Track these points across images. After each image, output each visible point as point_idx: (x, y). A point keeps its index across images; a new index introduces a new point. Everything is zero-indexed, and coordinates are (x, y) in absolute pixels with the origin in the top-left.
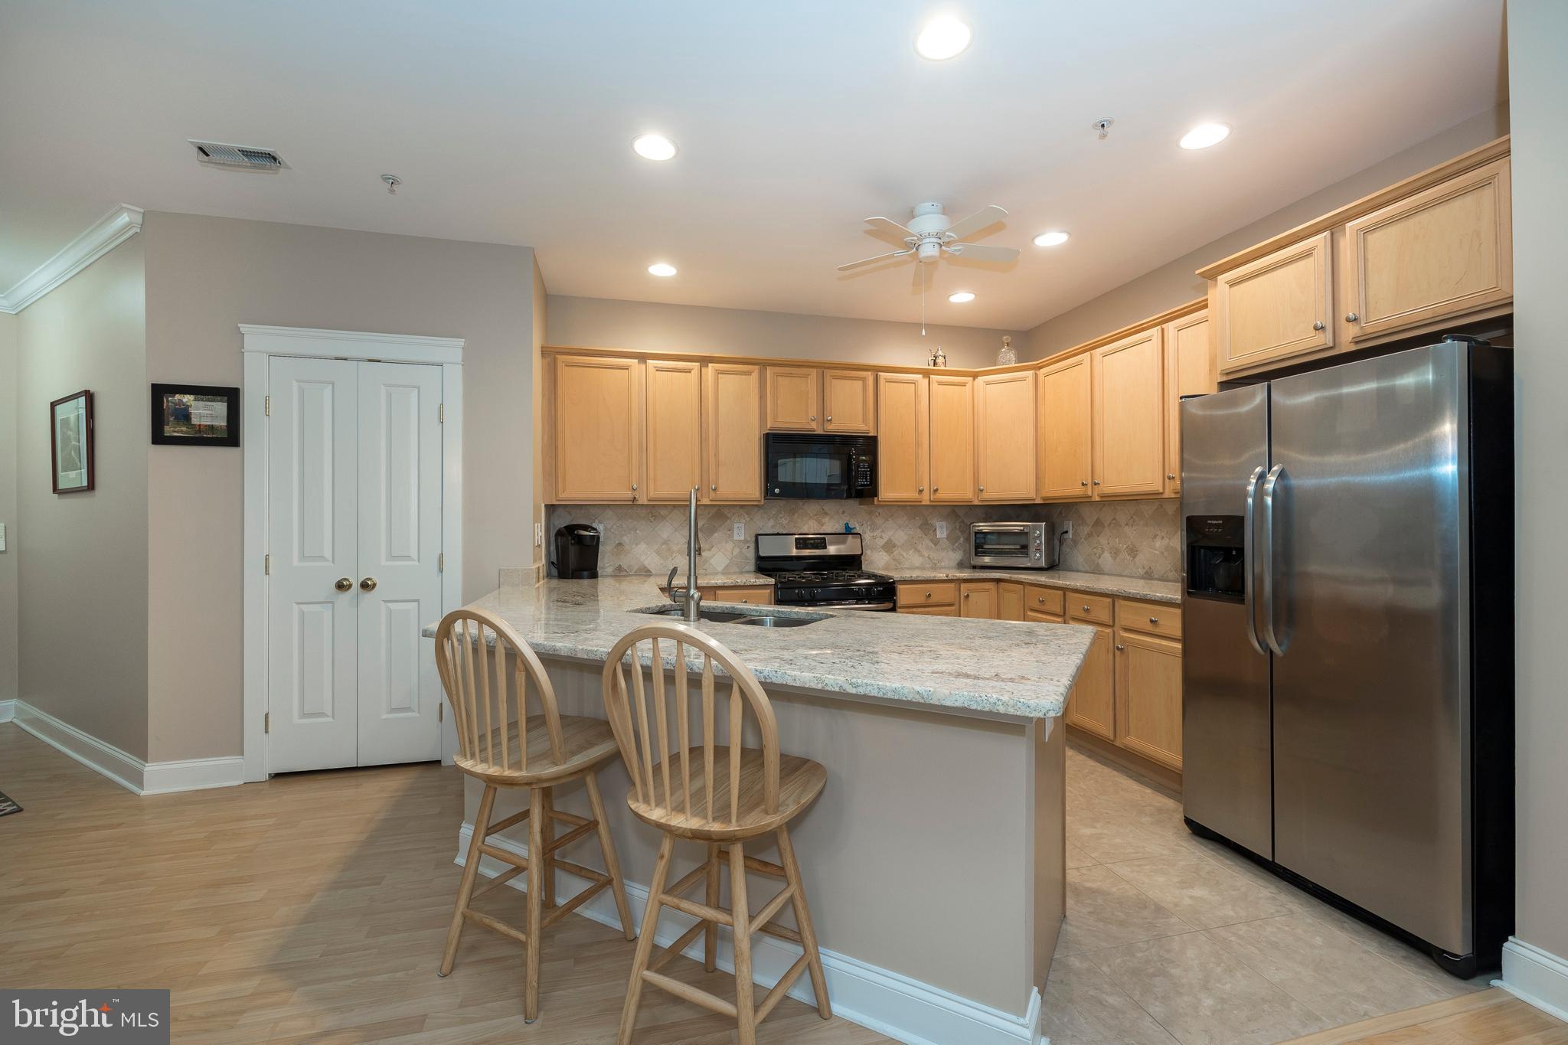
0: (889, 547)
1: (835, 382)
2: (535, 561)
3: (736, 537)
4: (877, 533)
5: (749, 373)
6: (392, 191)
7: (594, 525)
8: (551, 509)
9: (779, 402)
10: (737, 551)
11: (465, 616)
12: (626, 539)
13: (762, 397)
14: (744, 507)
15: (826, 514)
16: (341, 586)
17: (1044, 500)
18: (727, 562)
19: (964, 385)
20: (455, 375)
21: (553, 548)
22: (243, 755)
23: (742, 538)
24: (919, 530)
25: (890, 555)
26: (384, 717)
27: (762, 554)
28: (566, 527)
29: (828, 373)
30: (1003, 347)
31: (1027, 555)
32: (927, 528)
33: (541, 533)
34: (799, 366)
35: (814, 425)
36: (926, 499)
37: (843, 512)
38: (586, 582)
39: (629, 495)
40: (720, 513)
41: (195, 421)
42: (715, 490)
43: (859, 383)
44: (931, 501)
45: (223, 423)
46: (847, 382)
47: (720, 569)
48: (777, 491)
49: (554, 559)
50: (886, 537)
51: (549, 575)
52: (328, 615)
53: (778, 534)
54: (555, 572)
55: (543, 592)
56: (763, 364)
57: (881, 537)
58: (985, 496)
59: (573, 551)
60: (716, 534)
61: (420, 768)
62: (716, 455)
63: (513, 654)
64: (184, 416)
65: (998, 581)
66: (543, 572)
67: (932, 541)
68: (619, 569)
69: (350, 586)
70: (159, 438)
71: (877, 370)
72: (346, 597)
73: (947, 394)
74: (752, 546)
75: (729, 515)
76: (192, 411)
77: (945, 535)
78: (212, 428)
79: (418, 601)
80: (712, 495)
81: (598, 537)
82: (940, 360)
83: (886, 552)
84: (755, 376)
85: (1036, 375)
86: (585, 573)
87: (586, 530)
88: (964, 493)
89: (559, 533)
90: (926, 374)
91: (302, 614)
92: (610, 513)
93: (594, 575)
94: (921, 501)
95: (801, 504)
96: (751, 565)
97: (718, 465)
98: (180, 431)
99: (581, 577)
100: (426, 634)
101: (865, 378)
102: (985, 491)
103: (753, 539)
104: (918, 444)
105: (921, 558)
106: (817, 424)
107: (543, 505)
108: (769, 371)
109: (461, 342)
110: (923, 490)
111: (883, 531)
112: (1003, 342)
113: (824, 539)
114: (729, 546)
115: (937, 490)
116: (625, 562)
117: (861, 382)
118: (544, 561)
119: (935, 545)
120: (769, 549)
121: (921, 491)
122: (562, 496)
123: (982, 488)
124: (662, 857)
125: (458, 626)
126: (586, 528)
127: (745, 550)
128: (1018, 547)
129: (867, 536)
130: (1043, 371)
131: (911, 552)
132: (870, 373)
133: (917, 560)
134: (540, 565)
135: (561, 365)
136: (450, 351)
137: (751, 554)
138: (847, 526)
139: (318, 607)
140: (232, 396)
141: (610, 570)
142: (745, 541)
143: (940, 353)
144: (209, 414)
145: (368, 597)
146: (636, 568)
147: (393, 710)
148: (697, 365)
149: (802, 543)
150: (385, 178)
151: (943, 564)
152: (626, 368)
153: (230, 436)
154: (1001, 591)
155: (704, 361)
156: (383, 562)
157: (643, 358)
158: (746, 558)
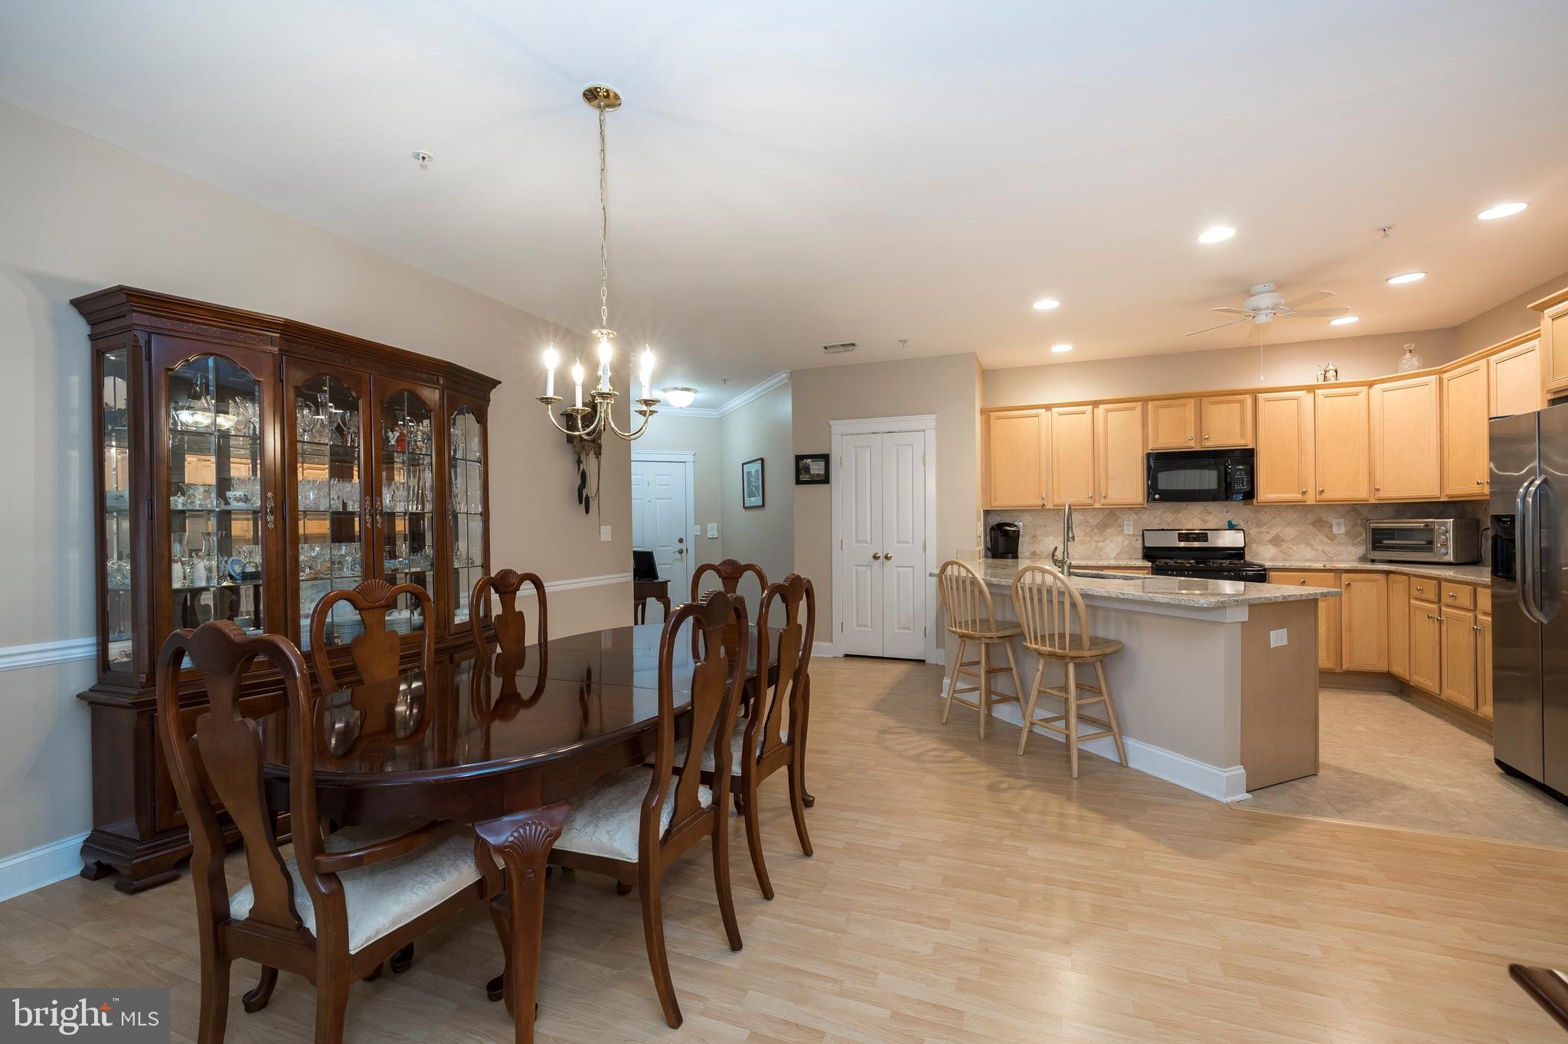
0: (1277, 541)
1: (1211, 406)
2: (978, 546)
3: (1126, 532)
4: (1264, 529)
5: (1133, 409)
6: (904, 346)
7: (1016, 523)
8: (987, 513)
9: (1159, 428)
10: (1126, 543)
11: (952, 563)
12: (1038, 533)
13: (1145, 425)
14: (1131, 509)
15: (1210, 513)
16: (876, 557)
17: (1450, 498)
18: (1119, 550)
19: (1357, 394)
20: (932, 436)
21: (988, 538)
22: (832, 642)
23: (1131, 533)
24: (1311, 527)
25: (1278, 549)
26: (897, 631)
27: (1146, 545)
28: (997, 525)
29: (1205, 401)
30: (1405, 354)
31: (1430, 550)
32: (1320, 524)
33: (981, 529)
34: (1177, 398)
35: (1192, 444)
36: (1311, 499)
37: (1227, 512)
38: (1010, 561)
39: (1040, 502)
40: (1111, 515)
41: (812, 472)
42: (1105, 497)
43: (1237, 406)
44: (1316, 501)
45: (823, 472)
46: (1224, 407)
47: (1112, 557)
48: (1157, 496)
49: (989, 546)
50: (1273, 533)
51: (986, 556)
52: (869, 572)
53: (1163, 530)
54: (990, 554)
55: (983, 566)
56: (1145, 400)
57: (1268, 533)
58: (1382, 494)
59: (1001, 540)
60: (1109, 530)
61: (914, 663)
62: (1106, 472)
63: (974, 581)
64: (807, 469)
65: (1388, 573)
66: (982, 553)
67: (1327, 536)
68: (1034, 553)
69: (879, 557)
70: (798, 482)
71: (1254, 393)
72: (877, 563)
73: (1335, 406)
74: (1140, 539)
75: (1120, 516)
76: (810, 467)
77: (1343, 530)
78: (818, 474)
79: (913, 567)
80: (1103, 501)
81: (1019, 531)
82: (1331, 374)
83: (1273, 545)
84: (1139, 410)
85: (1441, 380)
86: (1010, 555)
87: (1010, 527)
88: (1360, 492)
89: (992, 529)
90: (1311, 389)
91: (857, 571)
92: (1027, 514)
93: (1015, 556)
94: (1305, 502)
95: (1185, 506)
96: (1140, 553)
97: (1107, 479)
98: (806, 478)
99: (1007, 558)
100: (931, 575)
101: (1243, 401)
102: (1382, 490)
103: (1141, 533)
104: (1301, 452)
105: (1314, 552)
106: (1196, 442)
107: (982, 511)
108: (1150, 405)
109: (934, 416)
110: (1306, 492)
111: (1269, 527)
112: (1404, 349)
113: (1206, 534)
114: (1120, 539)
115: (1323, 491)
116: (1038, 549)
117: (1239, 404)
118: (983, 547)
119: (1331, 540)
120: (1154, 541)
121: (1304, 493)
122: (994, 504)
123: (1378, 487)
124: (1039, 670)
125: (949, 568)
126: (1010, 525)
127: (1133, 542)
128: (1424, 543)
129: (1253, 531)
130: (1445, 376)
131: (1301, 546)
132: (1248, 396)
133: (1309, 553)
134: (981, 549)
135: (992, 419)
136: (928, 422)
137: (1139, 545)
138: (1230, 523)
139: (864, 568)
140: (826, 458)
141: (1027, 554)
142: (1134, 535)
143: (1331, 367)
144: (817, 468)
145: (888, 563)
146: (1046, 554)
147: (901, 628)
148: (1090, 408)
149: (1183, 537)
150: (901, 341)
151: (1341, 558)
152: (1037, 416)
153: (825, 479)
154: (1390, 581)
155: (1095, 404)
156: (895, 545)
157: (1048, 407)
158: (1136, 548)
